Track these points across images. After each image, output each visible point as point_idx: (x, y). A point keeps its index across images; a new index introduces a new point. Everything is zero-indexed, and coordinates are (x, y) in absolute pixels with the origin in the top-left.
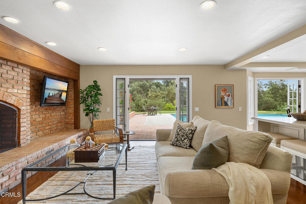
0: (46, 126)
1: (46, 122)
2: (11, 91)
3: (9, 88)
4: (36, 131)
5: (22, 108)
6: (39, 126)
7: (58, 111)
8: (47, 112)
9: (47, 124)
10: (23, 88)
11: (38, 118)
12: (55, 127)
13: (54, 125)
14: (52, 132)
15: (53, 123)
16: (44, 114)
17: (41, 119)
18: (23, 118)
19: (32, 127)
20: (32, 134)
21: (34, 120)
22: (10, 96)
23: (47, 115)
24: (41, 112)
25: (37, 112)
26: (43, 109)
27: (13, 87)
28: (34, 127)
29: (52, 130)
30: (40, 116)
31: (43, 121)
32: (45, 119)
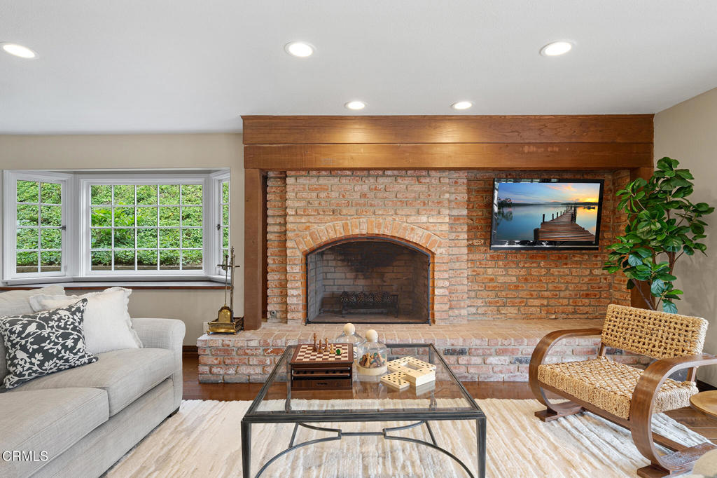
0: (530, 298)
1: (531, 287)
2: (415, 220)
3: (410, 215)
4: (498, 305)
5: (438, 251)
6: (507, 294)
7: (580, 263)
8: (535, 265)
9: (535, 293)
10: (439, 213)
11: (502, 275)
12: (567, 305)
13: (561, 300)
14: (554, 317)
15: (556, 295)
16: (524, 267)
17: (514, 279)
18: (440, 271)
19: (485, 293)
20: (484, 308)
21: (492, 280)
22: (412, 229)
23: (535, 272)
24: (513, 262)
25: (501, 263)
26: (519, 256)
27: (418, 213)
28: (492, 294)
29: (555, 312)
30: (510, 273)
31: (520, 285)
32: (526, 279)
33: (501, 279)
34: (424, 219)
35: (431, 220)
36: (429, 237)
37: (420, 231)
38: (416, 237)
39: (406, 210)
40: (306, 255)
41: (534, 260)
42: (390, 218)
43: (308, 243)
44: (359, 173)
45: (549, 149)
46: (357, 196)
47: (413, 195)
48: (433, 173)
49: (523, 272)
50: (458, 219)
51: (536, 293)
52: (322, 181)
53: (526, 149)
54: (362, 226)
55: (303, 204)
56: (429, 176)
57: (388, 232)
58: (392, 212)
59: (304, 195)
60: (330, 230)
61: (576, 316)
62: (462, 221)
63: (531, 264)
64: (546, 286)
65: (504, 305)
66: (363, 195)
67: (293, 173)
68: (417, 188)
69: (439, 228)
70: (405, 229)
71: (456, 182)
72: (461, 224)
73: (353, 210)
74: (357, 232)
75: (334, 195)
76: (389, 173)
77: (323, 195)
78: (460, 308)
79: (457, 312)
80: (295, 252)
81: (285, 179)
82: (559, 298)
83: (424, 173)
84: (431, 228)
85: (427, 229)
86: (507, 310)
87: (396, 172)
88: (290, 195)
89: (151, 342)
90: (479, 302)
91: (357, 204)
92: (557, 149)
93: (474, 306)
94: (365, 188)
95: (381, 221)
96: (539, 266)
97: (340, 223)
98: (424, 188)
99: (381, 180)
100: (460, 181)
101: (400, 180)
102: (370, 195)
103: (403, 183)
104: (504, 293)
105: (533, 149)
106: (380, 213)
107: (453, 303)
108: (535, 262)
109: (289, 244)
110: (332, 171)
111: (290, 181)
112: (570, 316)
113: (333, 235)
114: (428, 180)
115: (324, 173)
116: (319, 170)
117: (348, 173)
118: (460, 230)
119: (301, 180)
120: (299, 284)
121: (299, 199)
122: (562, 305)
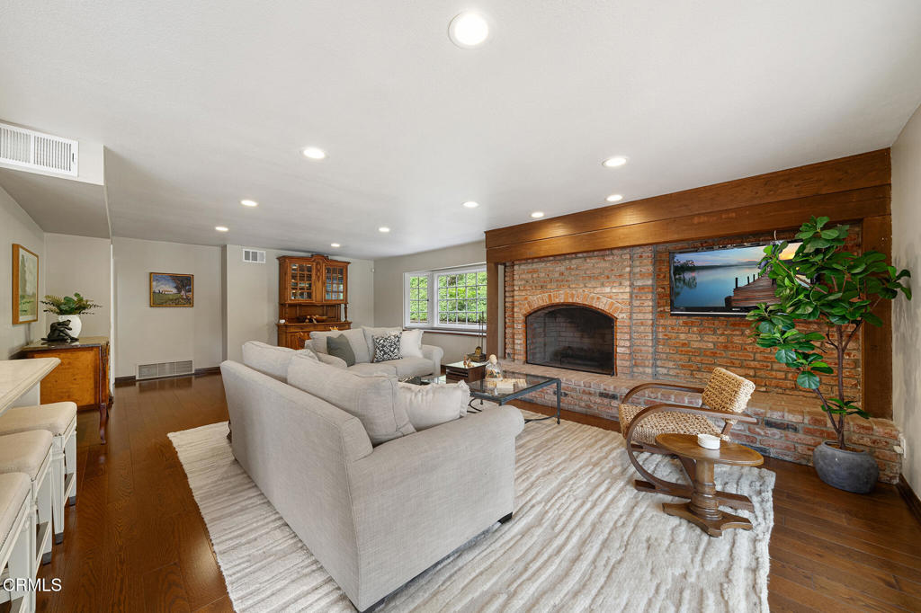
1: (733, 355)
2: (600, 291)
3: (596, 287)
6: (702, 360)
10: (621, 284)
11: (697, 341)
12: (783, 379)
13: (774, 373)
14: (764, 389)
15: (767, 367)
16: (723, 334)
17: (711, 345)
18: (621, 332)
19: (677, 357)
20: (676, 371)
21: (684, 345)
22: (598, 298)
23: (737, 340)
24: (710, 328)
25: (695, 329)
26: (716, 323)
27: (603, 285)
28: (686, 358)
29: (766, 385)
30: (705, 339)
31: (718, 352)
32: (726, 347)
33: (696, 345)
34: (608, 290)
35: (614, 291)
36: (612, 304)
37: (604, 300)
38: (602, 305)
39: (593, 283)
40: (527, 317)
41: (737, 328)
42: (581, 290)
43: (526, 309)
44: (558, 258)
45: (724, 216)
46: (557, 275)
47: (599, 271)
48: (615, 252)
49: (722, 339)
50: (643, 288)
51: (739, 362)
52: (535, 266)
53: (696, 220)
54: (561, 297)
55: (523, 282)
56: (612, 254)
57: (579, 300)
58: (582, 285)
59: (524, 276)
60: (539, 300)
61: (797, 393)
62: (646, 290)
63: (733, 331)
64: (752, 355)
65: (699, 370)
66: (562, 274)
67: (518, 262)
68: (603, 264)
69: (620, 296)
70: (593, 298)
71: (641, 257)
72: (646, 293)
73: (554, 285)
74: (557, 301)
75: (542, 275)
76: (580, 255)
77: (535, 276)
78: (645, 366)
79: (641, 369)
80: (519, 316)
81: (513, 266)
82: (772, 370)
83: (608, 252)
84: (614, 297)
85: (611, 298)
86: (702, 375)
87: (585, 254)
88: (516, 277)
89: (427, 356)
90: (671, 365)
91: (557, 281)
92: (734, 215)
93: (666, 368)
94: (563, 268)
95: (574, 292)
96: (743, 334)
97: (546, 295)
98: (607, 265)
99: (574, 262)
100: (645, 255)
101: (588, 260)
102: (566, 273)
103: (591, 262)
104: (698, 358)
105: (703, 219)
106: (574, 286)
107: (638, 361)
108: (737, 330)
109: (515, 310)
110: (542, 259)
111: (516, 267)
112: (788, 392)
113: (542, 303)
114: (611, 258)
115: (536, 260)
116: (533, 259)
117: (551, 258)
118: (644, 298)
119: (522, 267)
120: (521, 336)
121: (521, 280)
122: (776, 378)
